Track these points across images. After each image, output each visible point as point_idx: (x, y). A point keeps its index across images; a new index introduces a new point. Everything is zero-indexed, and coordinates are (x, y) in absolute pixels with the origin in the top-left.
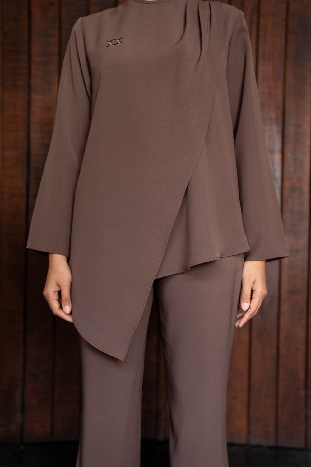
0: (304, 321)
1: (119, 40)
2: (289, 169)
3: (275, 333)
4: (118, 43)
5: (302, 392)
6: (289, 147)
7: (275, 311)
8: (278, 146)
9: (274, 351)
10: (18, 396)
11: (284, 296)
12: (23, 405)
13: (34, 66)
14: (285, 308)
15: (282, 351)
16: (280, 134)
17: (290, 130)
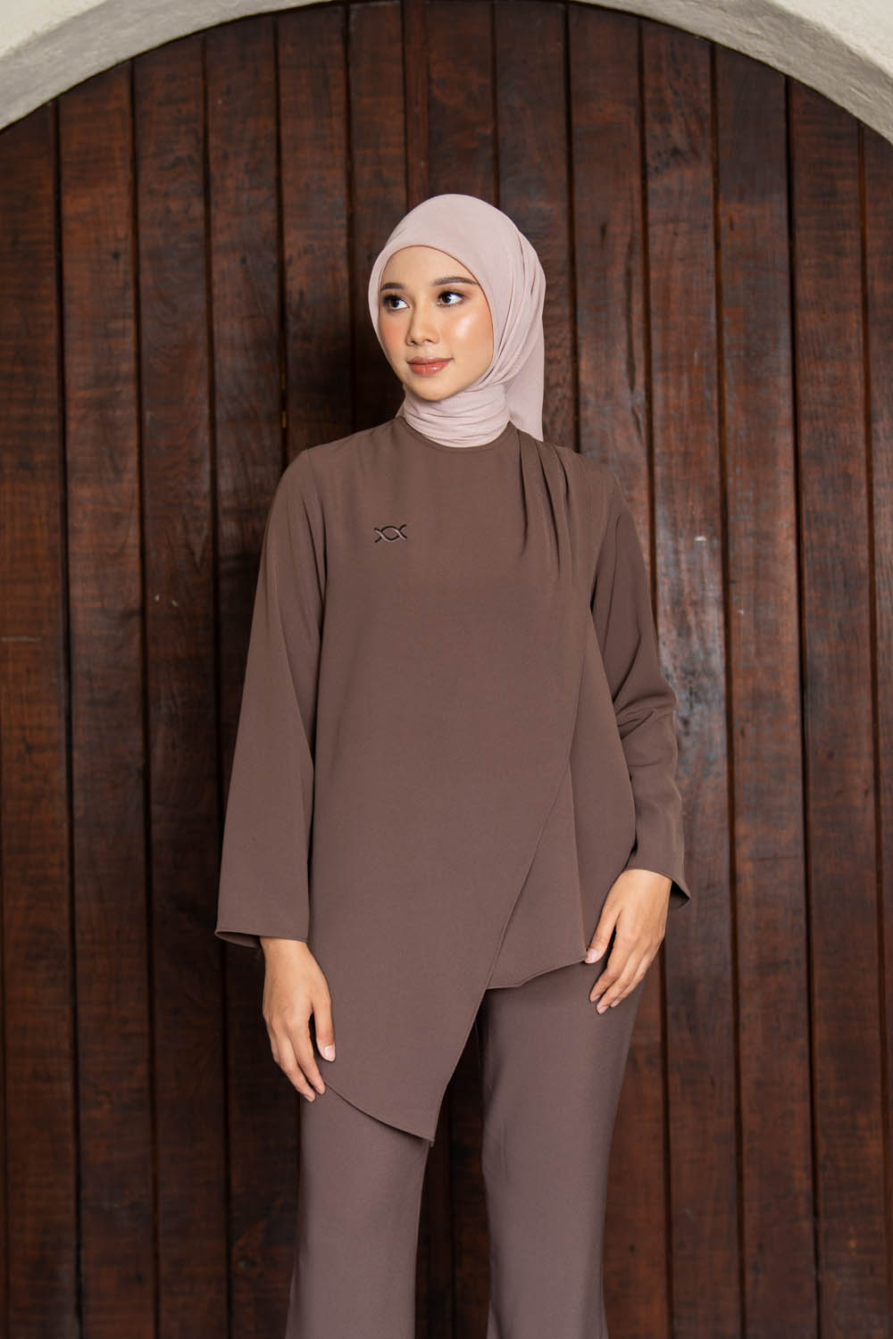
0: (802, 1041)
1: (400, 530)
2: (745, 649)
3: (729, 1076)
4: (398, 536)
5: (807, 1225)
6: (741, 592)
7: (728, 1018)
8: (713, 591)
9: (729, 1121)
10: (66, 1272)
11: (746, 978)
12: (80, 1293)
13: (73, 412)
14: (751, 1009)
15: (750, 1120)
16: (718, 558)
17: (743, 547)
